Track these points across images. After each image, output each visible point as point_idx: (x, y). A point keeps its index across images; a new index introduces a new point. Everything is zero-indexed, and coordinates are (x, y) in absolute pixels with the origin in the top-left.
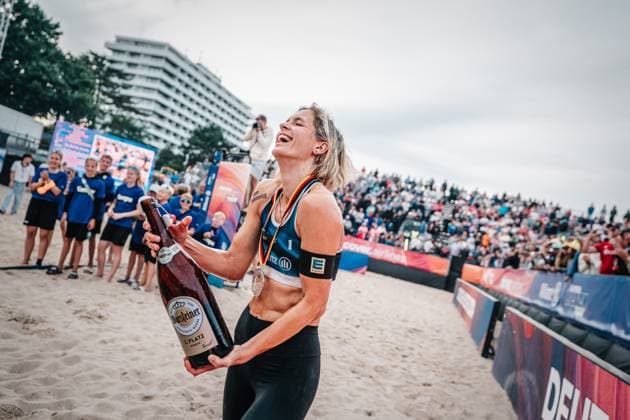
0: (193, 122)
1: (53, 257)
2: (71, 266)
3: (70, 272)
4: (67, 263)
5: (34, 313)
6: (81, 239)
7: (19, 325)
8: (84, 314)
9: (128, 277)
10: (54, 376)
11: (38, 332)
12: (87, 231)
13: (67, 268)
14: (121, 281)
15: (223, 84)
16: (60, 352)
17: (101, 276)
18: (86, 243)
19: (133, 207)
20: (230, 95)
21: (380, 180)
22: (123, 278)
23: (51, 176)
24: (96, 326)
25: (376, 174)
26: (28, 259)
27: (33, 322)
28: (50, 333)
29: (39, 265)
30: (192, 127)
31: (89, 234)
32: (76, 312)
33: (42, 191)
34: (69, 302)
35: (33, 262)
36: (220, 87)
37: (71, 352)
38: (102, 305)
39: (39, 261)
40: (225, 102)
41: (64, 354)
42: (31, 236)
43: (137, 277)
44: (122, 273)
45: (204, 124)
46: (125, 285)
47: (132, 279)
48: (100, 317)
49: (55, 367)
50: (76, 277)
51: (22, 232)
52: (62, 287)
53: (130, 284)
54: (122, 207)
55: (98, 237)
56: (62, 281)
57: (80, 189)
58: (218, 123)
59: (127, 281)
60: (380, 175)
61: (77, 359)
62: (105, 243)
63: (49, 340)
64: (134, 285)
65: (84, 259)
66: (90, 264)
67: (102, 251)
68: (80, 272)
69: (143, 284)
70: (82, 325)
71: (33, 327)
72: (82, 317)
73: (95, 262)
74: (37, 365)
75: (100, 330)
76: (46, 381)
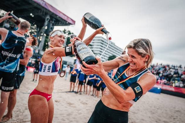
0: (109, 55)
1: (76, 90)
2: (80, 92)
3: (80, 93)
4: (79, 91)
5: (72, 102)
6: (82, 85)
7: (69, 105)
8: (83, 103)
9: (93, 94)
10: (76, 117)
11: (73, 107)
12: (83, 83)
13: (79, 92)
14: (91, 95)
16: (77, 111)
17: (87, 94)
18: (83, 86)
19: (93, 76)
20: (117, 47)
21: (163, 66)
22: (92, 94)
23: (75, 70)
24: (85, 106)
25: (161, 65)
26: (71, 90)
27: (72, 104)
28: (75, 107)
29: (73, 91)
31: (84, 84)
32: (81, 102)
33: (73, 74)
34: (80, 100)
35: (72, 91)
36: (115, 45)
37: (80, 112)
38: (87, 101)
39: (73, 90)
40: (117, 49)
41: (78, 112)
42: (71, 84)
43: (95, 94)
44: (91, 93)
45: (111, 55)
47: (94, 95)
48: (86, 104)
49: (76, 115)
50: (81, 94)
51: (69, 83)
52: (78, 96)
53: (93, 96)
54: (91, 77)
55: (86, 84)
56: (78, 95)
57: (81, 73)
58: (115, 54)
59: (93, 95)
61: (81, 113)
62: (87, 85)
63: (75, 109)
64: (95, 96)
65: (83, 90)
66: (84, 91)
67: (87, 87)
68: (82, 93)
69: (97, 96)
70: (82, 106)
71: (72, 106)
72: (82, 104)
73: (85, 90)
74: (72, 114)
75: (86, 107)
76: (74, 118)
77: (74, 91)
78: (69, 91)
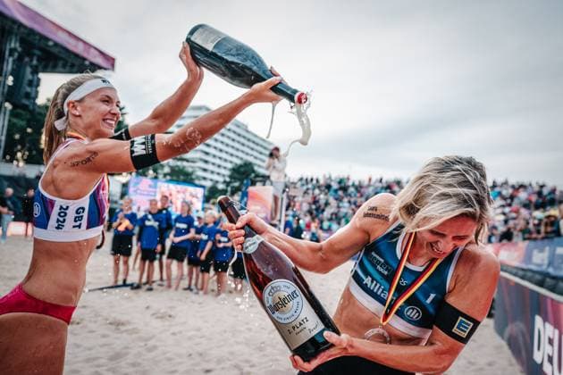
0: (231, 162)
1: (134, 277)
2: (147, 283)
3: (147, 286)
4: (144, 280)
5: (123, 318)
7: (113, 327)
8: (159, 315)
9: (190, 285)
10: (139, 361)
11: (126, 331)
12: (156, 253)
13: (145, 284)
14: (185, 289)
15: (250, 129)
16: (142, 344)
17: (169, 286)
18: (156, 263)
19: (187, 231)
20: (256, 136)
21: (385, 185)
22: (186, 286)
24: (167, 323)
25: (381, 181)
27: (123, 324)
28: (135, 331)
29: (125, 284)
30: (230, 166)
31: (158, 256)
32: (153, 315)
33: (121, 228)
34: (148, 308)
35: (120, 283)
36: (247, 131)
37: (151, 343)
38: (171, 308)
39: (125, 281)
40: (254, 142)
41: (146, 345)
42: (117, 262)
43: (196, 285)
44: (185, 283)
45: (239, 162)
46: (188, 291)
47: (193, 287)
48: (170, 316)
49: (139, 354)
50: (151, 289)
51: (110, 260)
52: (143, 297)
53: (191, 290)
54: (179, 233)
55: (164, 257)
56: (142, 293)
57: (148, 223)
58: (250, 159)
59: (189, 288)
60: (384, 181)
61: (155, 347)
62: (169, 261)
63: (134, 336)
64: (195, 291)
65: (156, 276)
66: (161, 279)
67: (169, 267)
68: (154, 286)
69: (202, 289)
70: (156, 323)
71: (122, 328)
72: (157, 318)
73: (165, 277)
74: (127, 354)
75: (170, 326)
76: (134, 365)
77: (128, 282)
78: (111, 284)
